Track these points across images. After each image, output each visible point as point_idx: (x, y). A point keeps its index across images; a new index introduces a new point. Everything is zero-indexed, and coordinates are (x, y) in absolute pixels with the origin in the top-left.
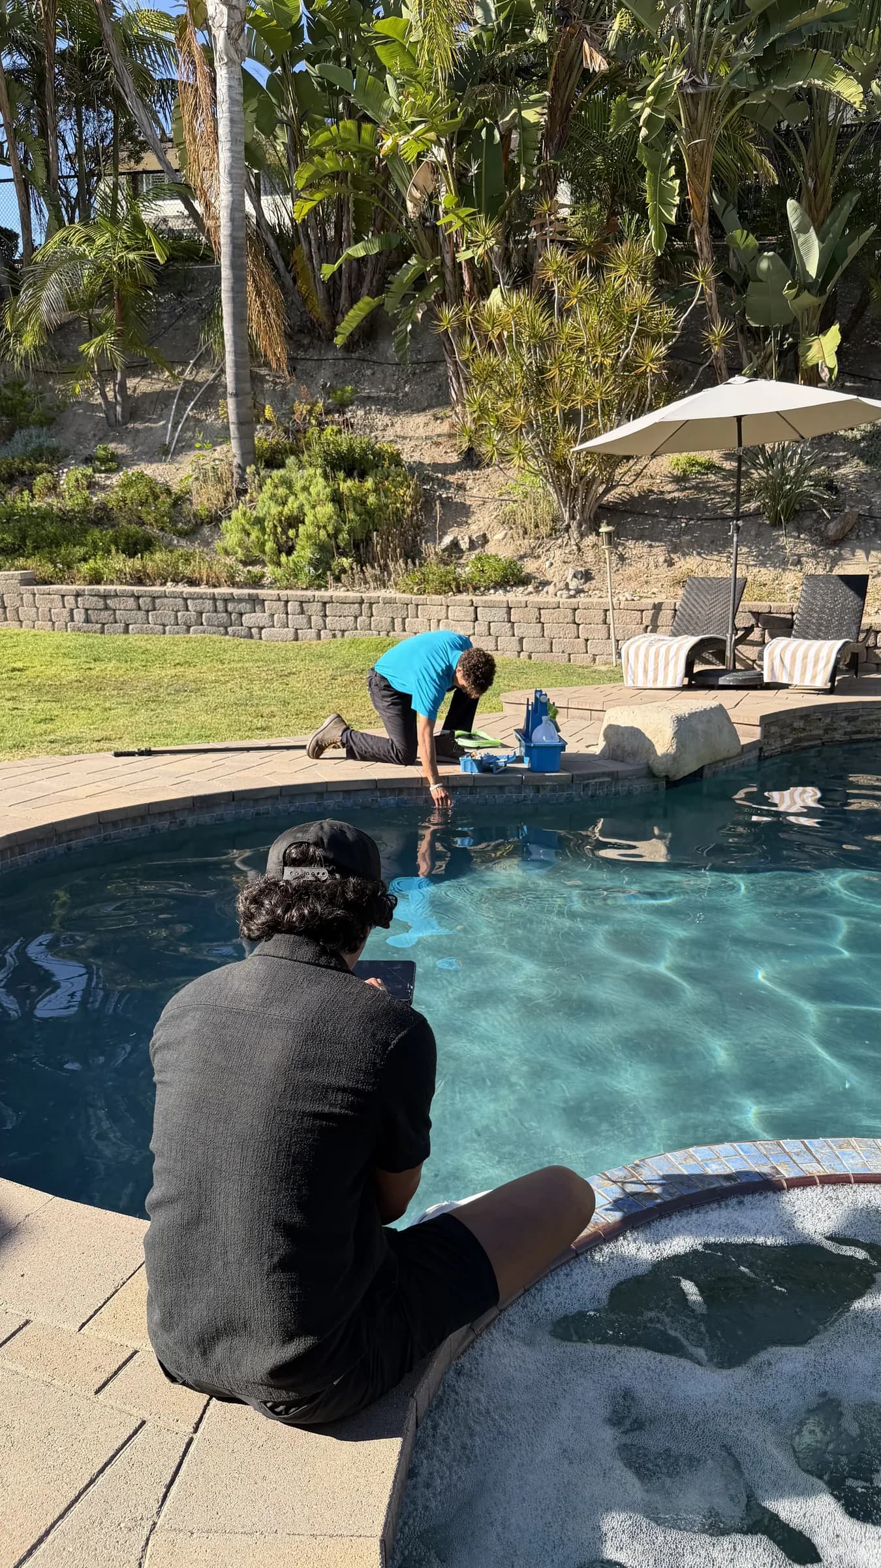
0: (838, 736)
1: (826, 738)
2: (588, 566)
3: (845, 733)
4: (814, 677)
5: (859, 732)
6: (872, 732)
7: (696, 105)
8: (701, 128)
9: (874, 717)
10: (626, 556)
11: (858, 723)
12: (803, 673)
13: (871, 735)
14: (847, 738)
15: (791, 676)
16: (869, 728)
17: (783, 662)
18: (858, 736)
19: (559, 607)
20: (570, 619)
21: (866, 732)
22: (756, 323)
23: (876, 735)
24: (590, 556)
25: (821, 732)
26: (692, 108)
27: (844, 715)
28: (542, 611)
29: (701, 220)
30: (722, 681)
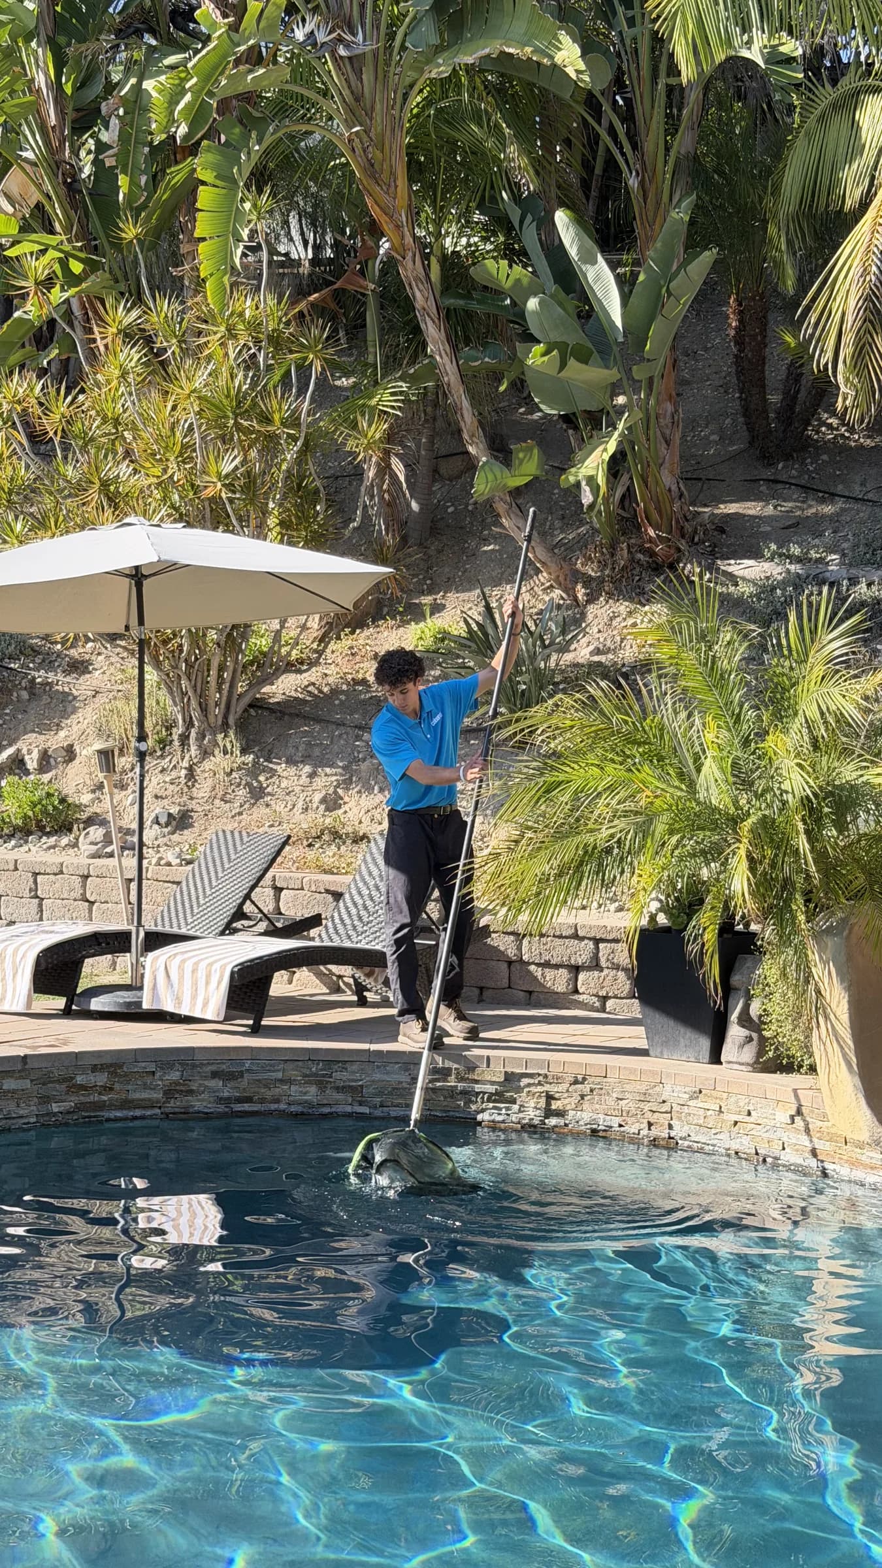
0: (199, 1103)
1: (173, 1105)
2: (192, 805)
3: (220, 1100)
4: (206, 1004)
5: (249, 1100)
6: (277, 1101)
7: (359, 74)
8: (373, 109)
9: (280, 1075)
10: (269, 790)
11: (244, 1083)
12: (194, 997)
13: (273, 1106)
14: (222, 1108)
15: (178, 1000)
16: (268, 1094)
17: (168, 976)
18: (247, 1107)
19: (61, 872)
20: (77, 894)
21: (262, 1101)
22: (553, 409)
23: (283, 1106)
24: (203, 790)
25: (158, 1095)
26: (352, 78)
27: (210, 1068)
28: (39, 878)
29: (401, 250)
30: (96, 1004)
